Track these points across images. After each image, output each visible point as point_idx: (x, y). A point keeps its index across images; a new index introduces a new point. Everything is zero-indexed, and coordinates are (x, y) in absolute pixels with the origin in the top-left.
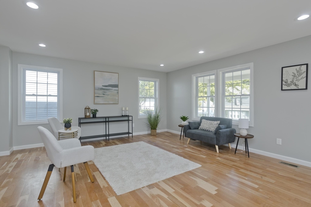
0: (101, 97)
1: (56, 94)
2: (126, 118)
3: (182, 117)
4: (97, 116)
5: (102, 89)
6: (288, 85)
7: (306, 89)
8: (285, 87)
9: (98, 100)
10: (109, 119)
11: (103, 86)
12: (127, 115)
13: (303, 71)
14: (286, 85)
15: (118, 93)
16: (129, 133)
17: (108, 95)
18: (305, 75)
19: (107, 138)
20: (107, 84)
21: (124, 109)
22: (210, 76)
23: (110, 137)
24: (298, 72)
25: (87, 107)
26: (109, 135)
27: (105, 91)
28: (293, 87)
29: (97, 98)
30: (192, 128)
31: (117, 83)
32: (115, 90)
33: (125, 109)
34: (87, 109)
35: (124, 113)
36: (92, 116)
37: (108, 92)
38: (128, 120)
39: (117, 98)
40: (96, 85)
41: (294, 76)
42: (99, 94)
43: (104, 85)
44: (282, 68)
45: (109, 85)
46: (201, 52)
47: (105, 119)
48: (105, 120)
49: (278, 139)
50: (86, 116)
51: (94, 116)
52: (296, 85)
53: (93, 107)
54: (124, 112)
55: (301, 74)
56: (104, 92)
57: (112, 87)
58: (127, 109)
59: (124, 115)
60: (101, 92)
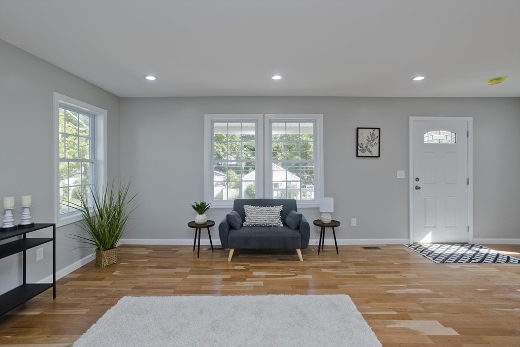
6: (363, 151)
7: (379, 156)
8: (360, 154)
13: (376, 136)
14: (361, 150)
18: (377, 141)
22: (242, 123)
24: (372, 136)
28: (367, 154)
41: (368, 140)
44: (358, 129)
46: (277, 78)
49: (352, 219)
52: (370, 151)
55: (374, 140)
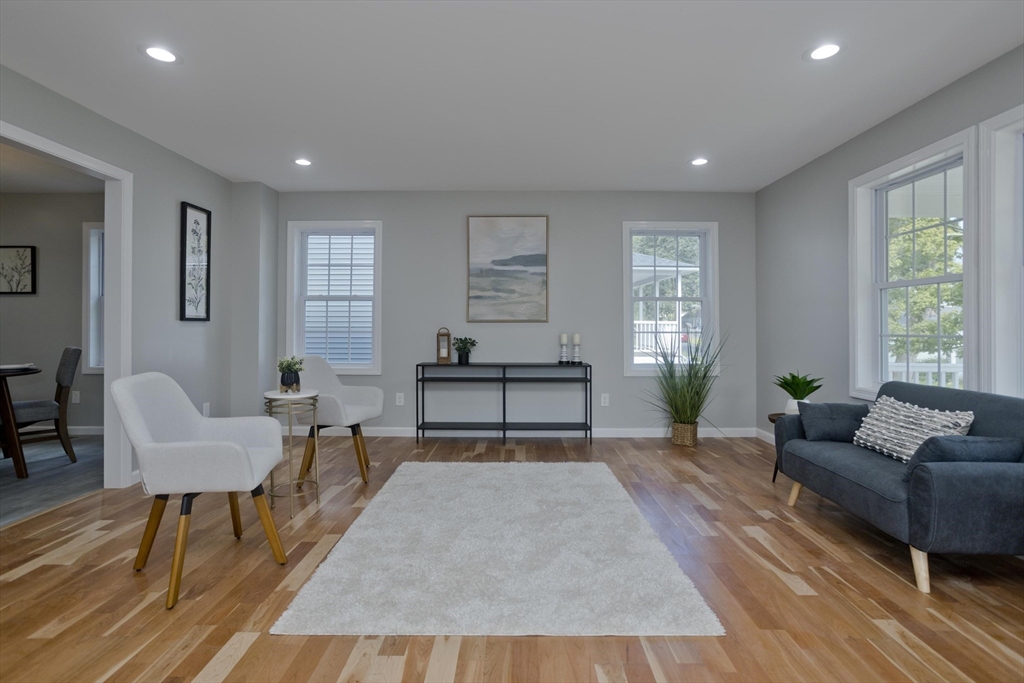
0: (489, 297)
1: (371, 293)
2: (578, 373)
3: (789, 377)
4: (471, 360)
5: (490, 273)
9: (479, 309)
10: (507, 370)
11: (494, 262)
12: (577, 360)
15: (546, 283)
16: (584, 426)
17: (511, 292)
20: (509, 257)
21: (565, 340)
23: (510, 434)
25: (444, 331)
27: (501, 279)
29: (476, 301)
30: (810, 433)
31: (542, 251)
32: (532, 274)
33: (571, 339)
34: (443, 336)
35: (564, 354)
36: (455, 359)
37: (511, 284)
38: (583, 381)
39: (543, 302)
40: (471, 261)
42: (483, 290)
43: (498, 258)
45: (514, 258)
47: (501, 370)
48: (501, 376)
50: (439, 358)
51: (464, 360)
53: (460, 331)
54: (565, 350)
56: (498, 282)
57: (526, 264)
58: (577, 340)
59: (564, 360)
60: (487, 282)
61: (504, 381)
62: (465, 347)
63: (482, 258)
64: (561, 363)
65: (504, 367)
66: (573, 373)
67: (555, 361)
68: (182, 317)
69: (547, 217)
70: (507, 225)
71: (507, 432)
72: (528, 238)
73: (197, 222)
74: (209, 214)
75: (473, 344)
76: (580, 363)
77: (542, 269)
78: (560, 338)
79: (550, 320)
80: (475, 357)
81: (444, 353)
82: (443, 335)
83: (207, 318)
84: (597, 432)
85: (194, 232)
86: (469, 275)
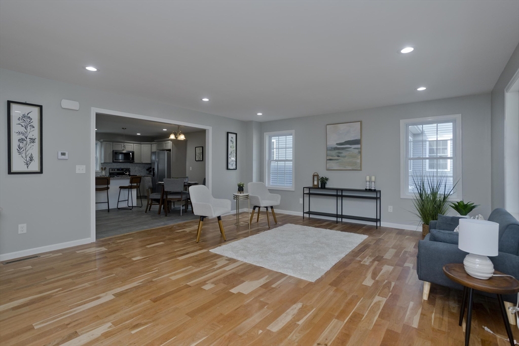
0: (335, 160)
1: (291, 158)
2: (374, 195)
4: (327, 186)
5: (335, 149)
10: (343, 192)
11: (337, 144)
12: (373, 188)
15: (361, 152)
16: (377, 220)
17: (345, 157)
19: (340, 220)
20: (343, 141)
21: (368, 179)
23: (344, 220)
26: (342, 216)
27: (340, 151)
29: (329, 161)
31: (358, 137)
33: (370, 178)
34: (316, 177)
35: (373, 186)
36: (320, 186)
37: (344, 153)
38: (376, 198)
39: (359, 161)
40: (328, 144)
42: (332, 156)
43: (338, 142)
45: (345, 142)
47: (336, 191)
48: (336, 194)
50: (314, 185)
51: (323, 186)
53: (323, 174)
54: (368, 183)
56: (339, 153)
57: (351, 145)
58: (373, 179)
59: (368, 188)
60: (334, 153)
61: (342, 196)
62: (324, 181)
63: (332, 143)
64: (366, 189)
65: (342, 190)
66: (373, 194)
67: (364, 188)
68: (228, 169)
69: (361, 122)
70: (342, 127)
71: (343, 219)
72: (351, 132)
73: (232, 138)
74: (236, 134)
75: (327, 179)
76: (375, 190)
77: (358, 146)
78: (366, 179)
79: (362, 169)
80: (328, 185)
81: (316, 183)
82: (316, 175)
83: (236, 169)
84: (384, 224)
85: (231, 141)
86: (327, 150)
